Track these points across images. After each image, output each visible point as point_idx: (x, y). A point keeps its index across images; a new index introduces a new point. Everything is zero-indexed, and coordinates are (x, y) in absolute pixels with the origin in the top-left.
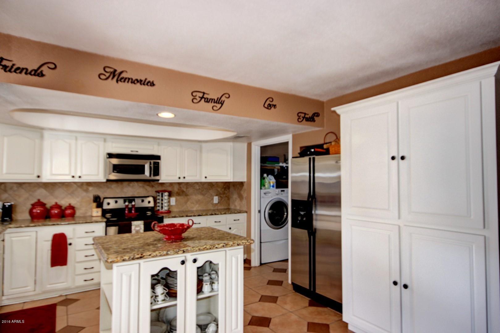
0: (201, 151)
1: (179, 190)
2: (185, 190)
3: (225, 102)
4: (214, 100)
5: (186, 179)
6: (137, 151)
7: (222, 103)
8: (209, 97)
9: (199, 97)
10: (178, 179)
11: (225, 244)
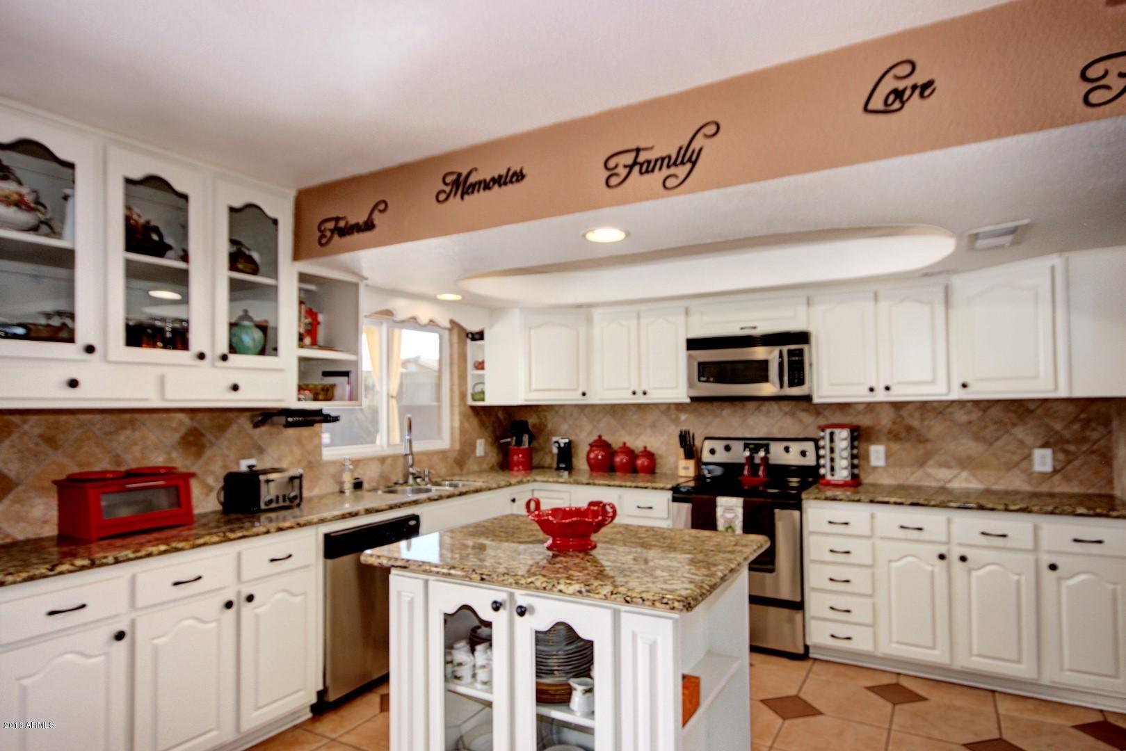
0: (947, 303)
1: (894, 423)
2: (915, 423)
3: (703, 153)
4: (669, 157)
5: (892, 392)
6: (755, 328)
7: (694, 158)
8: (652, 155)
9: (625, 166)
10: (867, 392)
11: (588, 588)
